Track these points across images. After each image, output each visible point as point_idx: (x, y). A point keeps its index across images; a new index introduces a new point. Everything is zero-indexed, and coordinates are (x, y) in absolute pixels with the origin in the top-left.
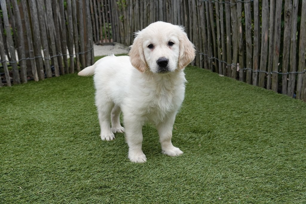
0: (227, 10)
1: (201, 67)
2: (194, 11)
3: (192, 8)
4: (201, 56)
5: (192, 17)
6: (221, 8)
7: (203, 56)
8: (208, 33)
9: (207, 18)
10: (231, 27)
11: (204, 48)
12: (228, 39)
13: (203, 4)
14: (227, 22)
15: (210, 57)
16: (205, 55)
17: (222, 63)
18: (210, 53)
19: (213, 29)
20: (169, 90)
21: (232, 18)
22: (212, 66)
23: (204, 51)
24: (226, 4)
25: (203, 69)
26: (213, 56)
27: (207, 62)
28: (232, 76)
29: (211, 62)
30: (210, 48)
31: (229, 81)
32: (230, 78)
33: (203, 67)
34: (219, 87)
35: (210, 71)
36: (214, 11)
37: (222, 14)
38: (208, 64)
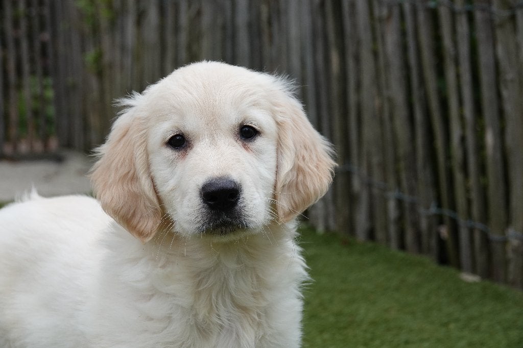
0: (482, 34)
1: (394, 244)
2: (365, 35)
3: (355, 25)
4: (392, 205)
5: (357, 59)
6: (463, 27)
7: (400, 203)
8: (419, 116)
9: (413, 61)
10: (499, 96)
11: (404, 176)
12: (490, 139)
13: (396, 11)
14: (486, 78)
15: (428, 208)
16: (407, 198)
17: (471, 231)
18: (425, 192)
19: (434, 104)
20: (244, 309)
21: (504, 63)
22: (434, 242)
23: (405, 184)
24: (479, 16)
25: (401, 254)
26: (440, 205)
27: (416, 225)
28: (511, 277)
29: (430, 228)
30: (424, 175)
31: (499, 297)
32: (502, 288)
33: (402, 246)
34: (457, 320)
35: (429, 262)
36: (437, 38)
37: (464, 49)
38: (418, 236)
